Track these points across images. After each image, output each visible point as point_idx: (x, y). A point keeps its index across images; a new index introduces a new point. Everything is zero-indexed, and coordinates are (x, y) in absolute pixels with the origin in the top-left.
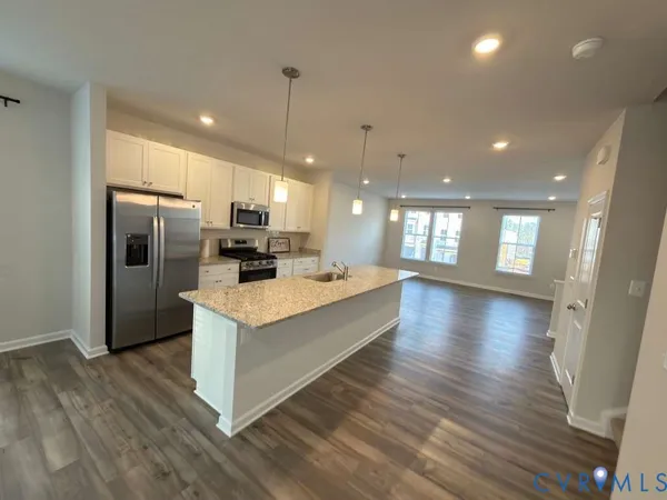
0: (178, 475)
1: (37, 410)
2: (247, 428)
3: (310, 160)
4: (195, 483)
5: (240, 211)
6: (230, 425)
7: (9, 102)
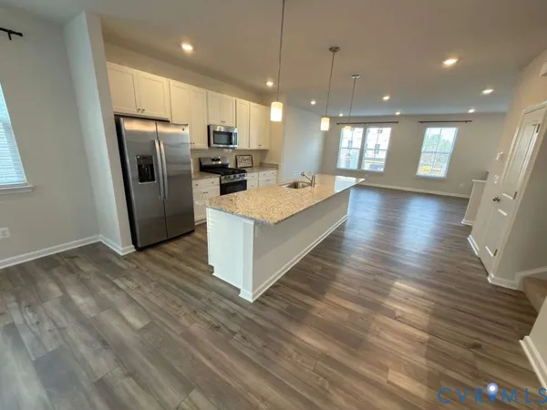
0: (226, 327)
1: (103, 291)
2: (261, 296)
3: (270, 84)
4: (240, 331)
5: (215, 132)
6: (251, 294)
7: (12, 35)
